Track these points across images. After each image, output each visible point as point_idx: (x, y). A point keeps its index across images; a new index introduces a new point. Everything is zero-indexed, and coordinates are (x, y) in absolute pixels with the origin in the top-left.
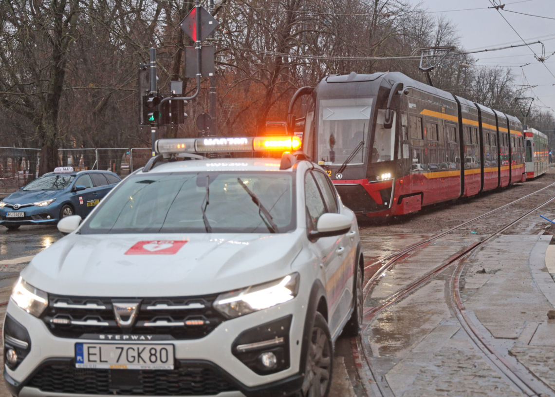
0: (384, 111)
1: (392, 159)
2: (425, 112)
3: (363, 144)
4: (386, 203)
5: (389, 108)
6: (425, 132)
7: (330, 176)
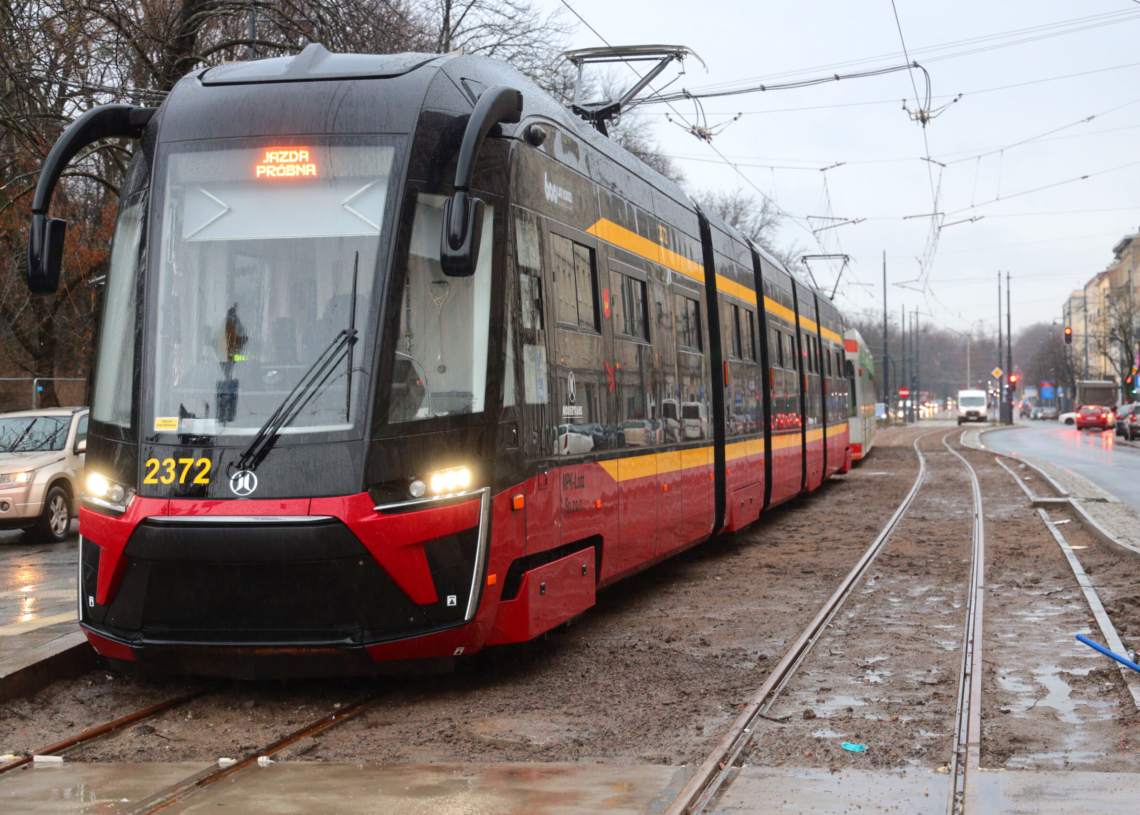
0: (440, 201)
1: (478, 406)
2: (604, 231)
3: (353, 340)
4: (452, 600)
5: (464, 189)
6: (606, 305)
7: (206, 481)
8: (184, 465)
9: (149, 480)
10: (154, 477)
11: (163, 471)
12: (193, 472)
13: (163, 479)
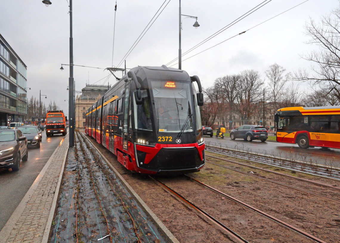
7: (171, 141)
8: (167, 138)
9: (159, 141)
10: (160, 140)
11: (162, 139)
12: (169, 139)
13: (163, 140)
